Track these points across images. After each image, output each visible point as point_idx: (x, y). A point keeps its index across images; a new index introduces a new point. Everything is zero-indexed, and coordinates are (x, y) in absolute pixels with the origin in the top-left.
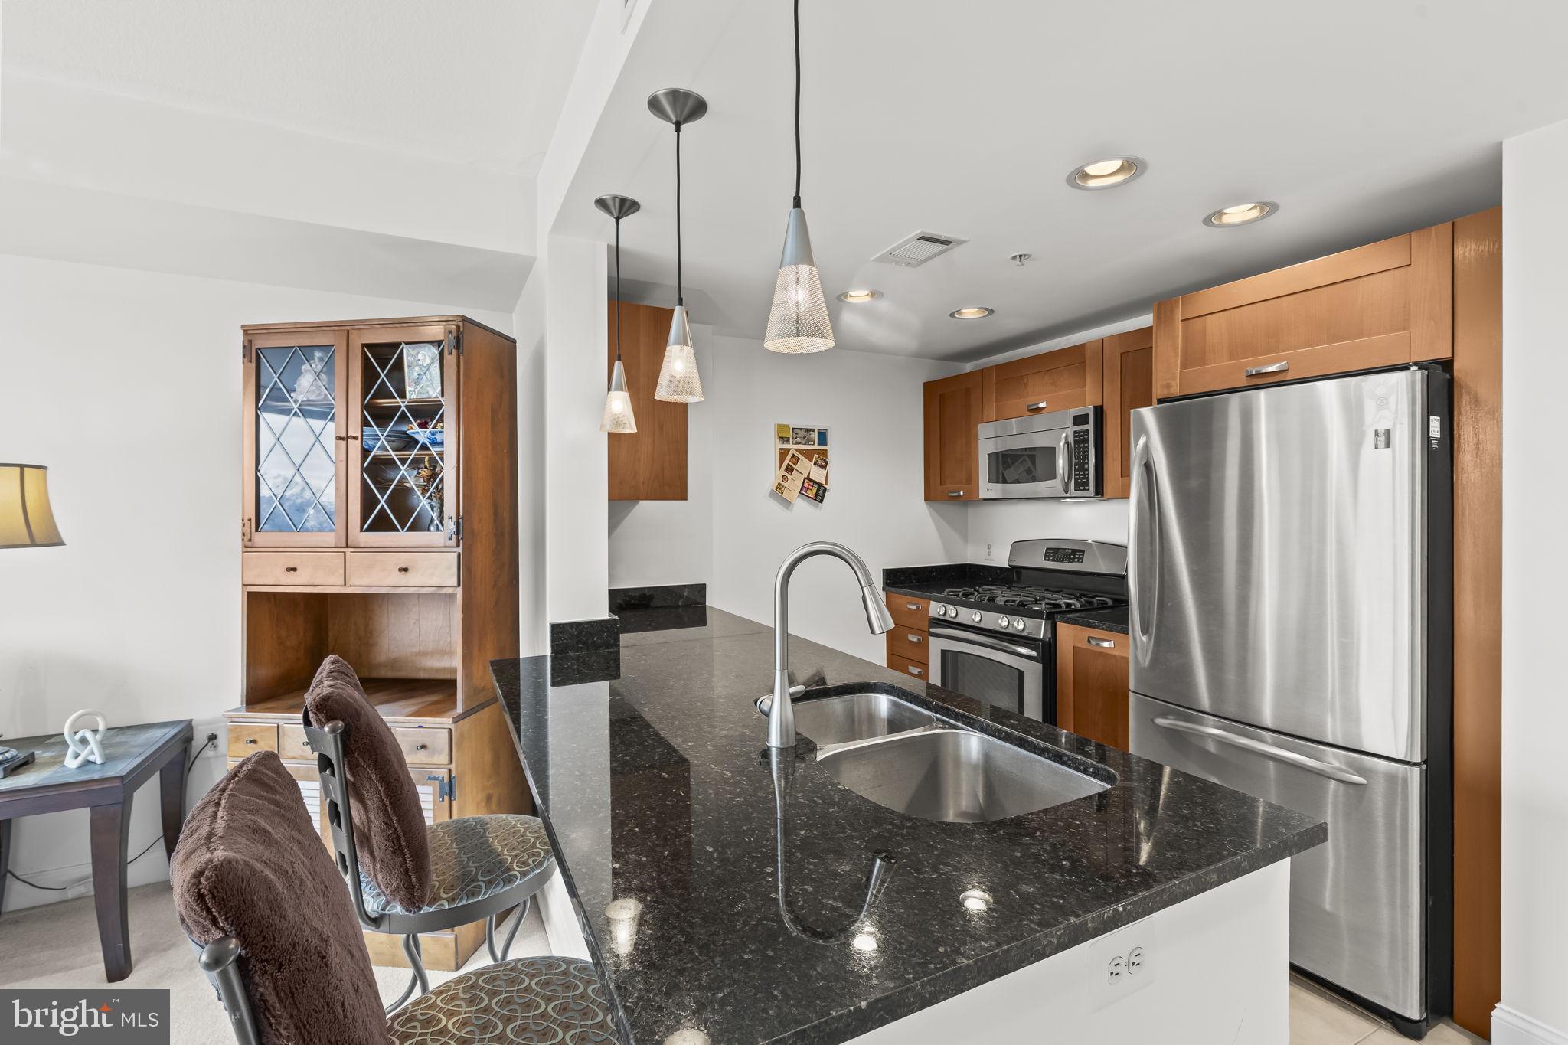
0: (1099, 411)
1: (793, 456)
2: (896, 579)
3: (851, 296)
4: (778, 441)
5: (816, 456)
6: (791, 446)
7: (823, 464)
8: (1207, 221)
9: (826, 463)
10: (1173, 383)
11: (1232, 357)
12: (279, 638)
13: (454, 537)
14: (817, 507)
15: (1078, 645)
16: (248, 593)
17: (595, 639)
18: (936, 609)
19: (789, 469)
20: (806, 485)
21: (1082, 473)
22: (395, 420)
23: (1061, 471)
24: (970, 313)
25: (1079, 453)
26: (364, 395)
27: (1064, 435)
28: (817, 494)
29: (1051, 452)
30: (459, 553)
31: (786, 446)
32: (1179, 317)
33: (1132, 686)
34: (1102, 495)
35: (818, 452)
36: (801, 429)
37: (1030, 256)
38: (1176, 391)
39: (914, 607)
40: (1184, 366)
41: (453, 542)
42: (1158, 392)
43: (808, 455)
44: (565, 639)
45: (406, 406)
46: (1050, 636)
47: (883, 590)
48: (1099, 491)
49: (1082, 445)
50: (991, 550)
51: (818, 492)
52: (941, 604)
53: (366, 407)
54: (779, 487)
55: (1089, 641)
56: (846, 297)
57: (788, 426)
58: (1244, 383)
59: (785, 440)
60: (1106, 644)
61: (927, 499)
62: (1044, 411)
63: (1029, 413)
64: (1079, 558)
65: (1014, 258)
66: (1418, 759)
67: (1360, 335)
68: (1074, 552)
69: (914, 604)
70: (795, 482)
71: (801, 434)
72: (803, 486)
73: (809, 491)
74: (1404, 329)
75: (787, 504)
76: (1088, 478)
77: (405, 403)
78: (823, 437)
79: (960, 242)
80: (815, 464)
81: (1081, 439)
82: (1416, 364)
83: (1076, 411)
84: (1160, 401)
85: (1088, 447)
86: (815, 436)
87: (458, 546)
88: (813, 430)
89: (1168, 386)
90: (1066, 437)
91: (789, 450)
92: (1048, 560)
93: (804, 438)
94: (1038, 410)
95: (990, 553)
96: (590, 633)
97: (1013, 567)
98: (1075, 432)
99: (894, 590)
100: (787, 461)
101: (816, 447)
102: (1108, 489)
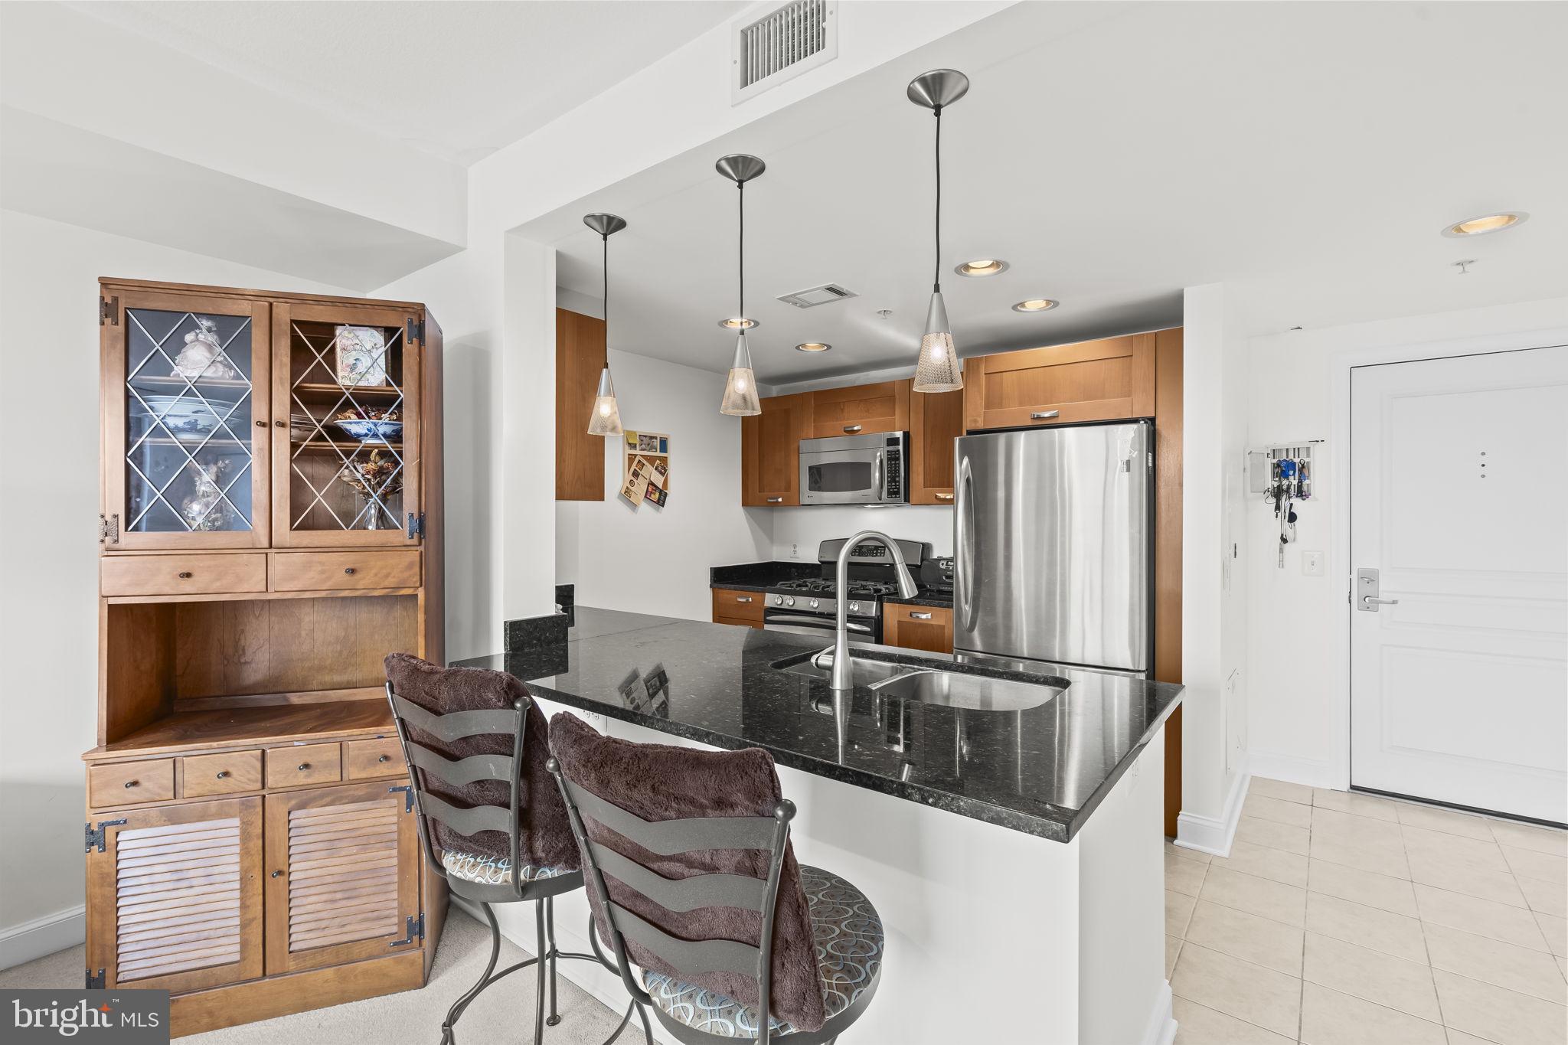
0: (907, 436)
1: (639, 461)
2: (722, 577)
3: (731, 322)
4: (627, 446)
5: (658, 461)
6: (637, 452)
7: (663, 471)
8: (1015, 308)
9: (666, 471)
10: (979, 419)
11: (1021, 404)
12: (135, 661)
13: (416, 535)
14: (658, 510)
15: (903, 619)
16: (110, 606)
17: (548, 635)
18: (771, 600)
19: (636, 474)
20: (650, 489)
21: (893, 484)
22: (336, 407)
23: (877, 482)
24: (813, 347)
25: (891, 468)
26: (294, 376)
27: (879, 454)
28: (659, 499)
29: (867, 466)
30: (421, 552)
31: (633, 452)
32: (983, 371)
33: (955, 646)
34: (909, 502)
35: (659, 458)
36: (645, 436)
37: (891, 312)
38: (980, 426)
39: (744, 600)
40: (988, 406)
41: (415, 541)
42: (968, 424)
43: (651, 460)
44: (521, 636)
45: (351, 394)
46: (879, 614)
47: (711, 587)
48: (907, 500)
49: (893, 462)
50: (797, 549)
51: (658, 496)
52: (778, 595)
53: (297, 391)
54: (627, 491)
55: (911, 615)
56: (727, 323)
57: (635, 432)
58: (1029, 423)
59: (633, 446)
60: (924, 616)
61: (745, 504)
62: (859, 433)
63: (845, 434)
64: (881, 553)
65: (879, 312)
66: (1144, 668)
67: (1103, 397)
68: (877, 548)
69: (745, 597)
70: (641, 487)
71: (646, 440)
72: (647, 491)
73: (652, 496)
74: (1129, 396)
75: (634, 506)
76: (899, 489)
77: (350, 391)
78: (664, 445)
79: (853, 295)
80: (656, 469)
81: (893, 457)
82: (1143, 419)
83: (887, 434)
84: (969, 433)
85: (899, 464)
86: (657, 443)
87: (420, 544)
88: (656, 438)
89: (975, 421)
90: (881, 456)
91: (636, 455)
92: (855, 555)
93: (648, 445)
94: (854, 432)
95: (795, 552)
96: (543, 629)
97: (822, 562)
98: (888, 451)
99: (720, 586)
100: (634, 467)
101: (658, 454)
102: (913, 497)
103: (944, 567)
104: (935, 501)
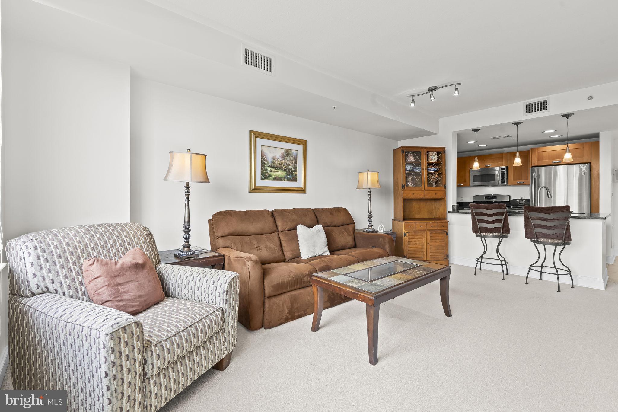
0: (507, 167)
11: (549, 159)
16: (403, 199)
23: (498, 179)
25: (502, 176)
29: (494, 175)
32: (537, 151)
38: (536, 165)
40: (539, 160)
41: (445, 189)
42: (532, 164)
48: (507, 184)
53: (427, 163)
58: (552, 164)
63: (486, 167)
68: (494, 197)
74: (583, 157)
76: (505, 181)
79: (511, 137)
81: (503, 173)
82: (587, 163)
83: (502, 167)
85: (505, 175)
90: (499, 173)
92: (486, 199)
94: (489, 166)
98: (501, 171)
102: (509, 183)
103: (519, 201)
104: (517, 184)
